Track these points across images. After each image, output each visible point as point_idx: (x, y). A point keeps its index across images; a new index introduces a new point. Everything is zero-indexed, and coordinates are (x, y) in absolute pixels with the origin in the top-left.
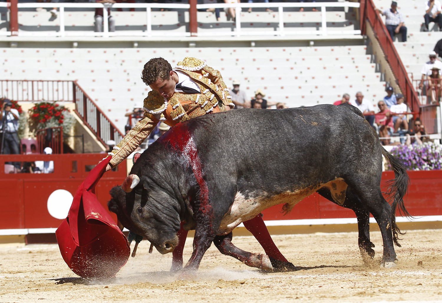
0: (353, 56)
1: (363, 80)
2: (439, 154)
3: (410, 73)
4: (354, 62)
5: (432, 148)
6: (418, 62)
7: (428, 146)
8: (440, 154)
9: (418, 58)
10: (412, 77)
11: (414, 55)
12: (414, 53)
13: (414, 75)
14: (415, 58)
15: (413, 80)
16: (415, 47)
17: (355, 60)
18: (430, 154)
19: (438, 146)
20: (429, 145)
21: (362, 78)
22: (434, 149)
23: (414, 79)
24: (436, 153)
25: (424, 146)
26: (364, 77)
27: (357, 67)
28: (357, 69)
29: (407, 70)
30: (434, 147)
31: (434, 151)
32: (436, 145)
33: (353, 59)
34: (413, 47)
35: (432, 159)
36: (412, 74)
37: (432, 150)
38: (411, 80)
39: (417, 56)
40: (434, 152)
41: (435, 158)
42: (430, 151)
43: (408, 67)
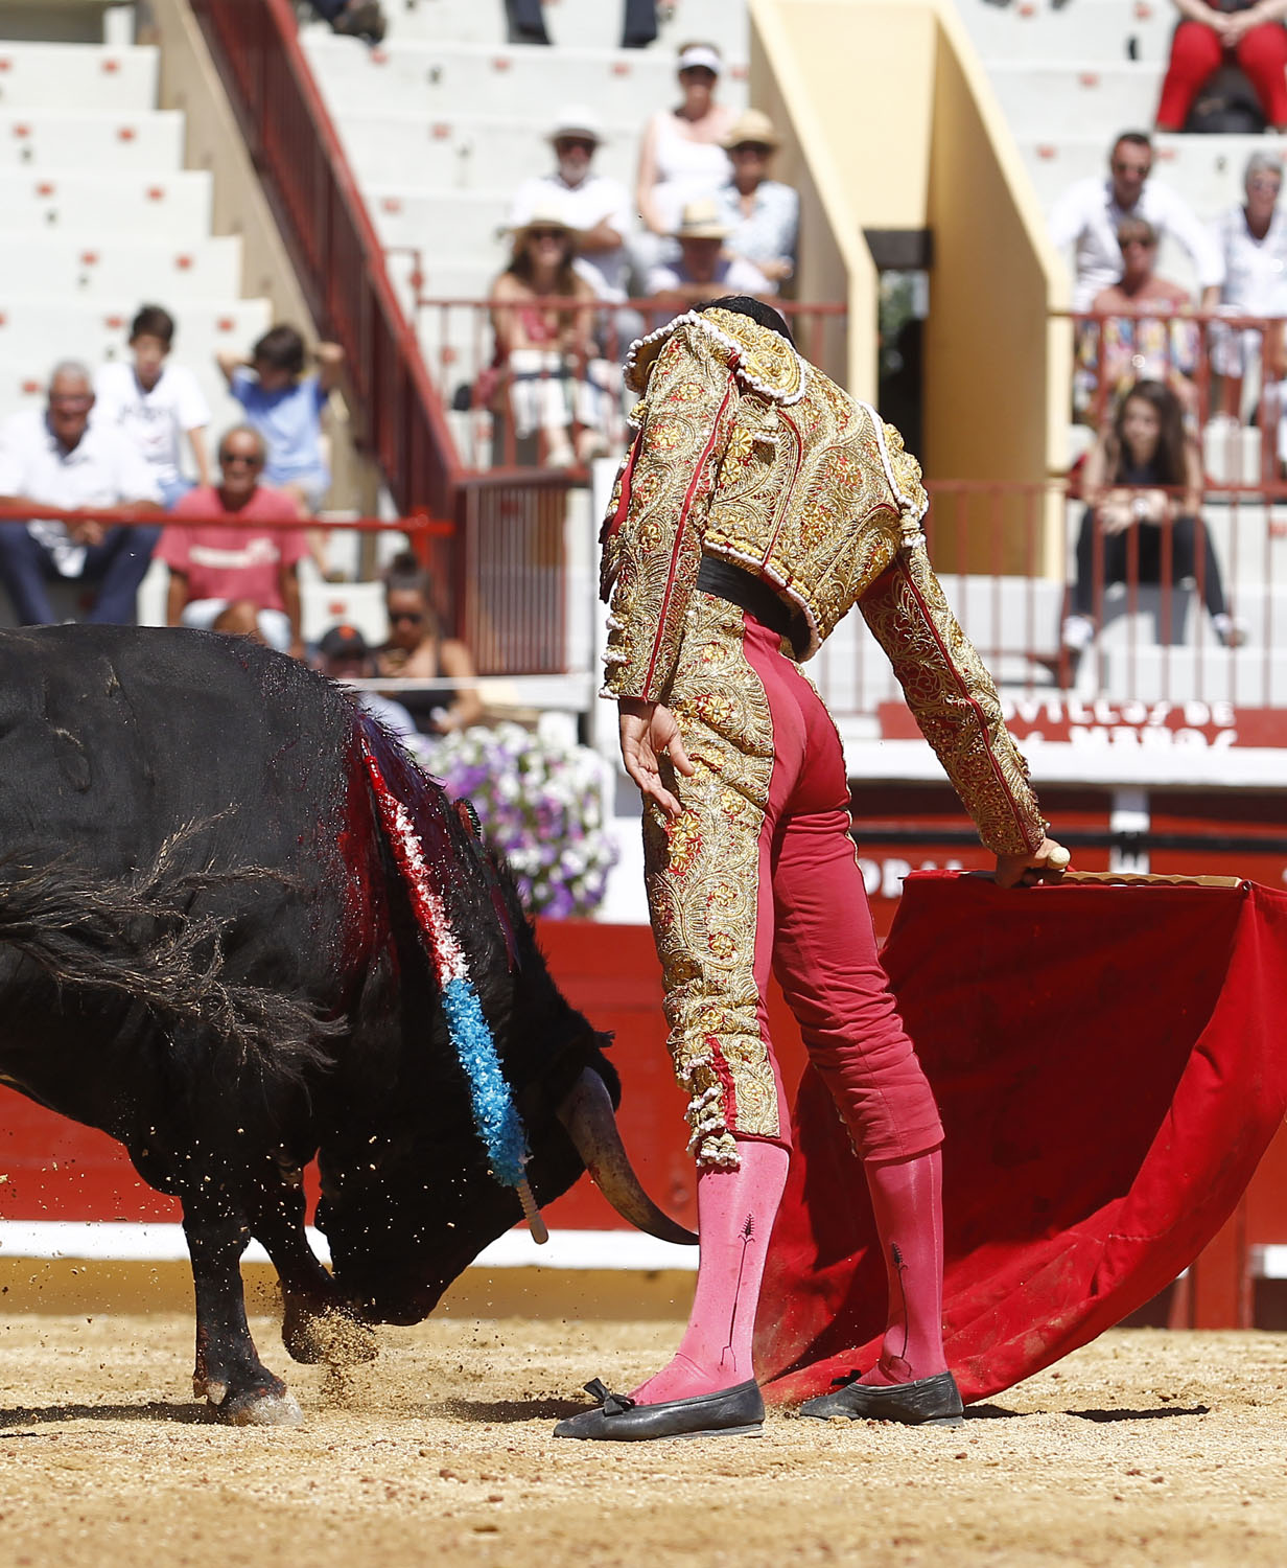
0: (22, 115)
1: (84, 281)
2: (565, 811)
3: (401, 250)
4: (27, 155)
5: (523, 768)
6: (462, 183)
7: (493, 757)
8: (574, 813)
9: (464, 153)
10: (417, 280)
11: (440, 132)
12: (442, 117)
13: (430, 266)
14: (445, 150)
15: (420, 303)
16: (450, 77)
17: (35, 141)
18: (508, 809)
19: (562, 761)
20: (501, 747)
21: (75, 269)
22: (534, 777)
23: (431, 291)
24: (545, 807)
25: (469, 755)
26: (89, 259)
27: (45, 190)
28: (46, 204)
29: (388, 231)
30: (535, 761)
31: (538, 788)
32: (554, 755)
33: (22, 132)
34: (435, 76)
35: (518, 844)
36: (416, 255)
37: (522, 786)
38: (405, 296)
39: (459, 139)
40: (532, 798)
41: (540, 842)
42: (508, 786)
43: (391, 207)
